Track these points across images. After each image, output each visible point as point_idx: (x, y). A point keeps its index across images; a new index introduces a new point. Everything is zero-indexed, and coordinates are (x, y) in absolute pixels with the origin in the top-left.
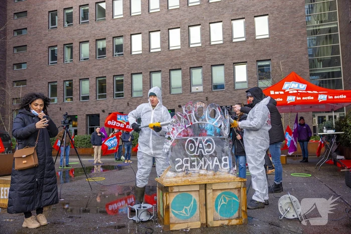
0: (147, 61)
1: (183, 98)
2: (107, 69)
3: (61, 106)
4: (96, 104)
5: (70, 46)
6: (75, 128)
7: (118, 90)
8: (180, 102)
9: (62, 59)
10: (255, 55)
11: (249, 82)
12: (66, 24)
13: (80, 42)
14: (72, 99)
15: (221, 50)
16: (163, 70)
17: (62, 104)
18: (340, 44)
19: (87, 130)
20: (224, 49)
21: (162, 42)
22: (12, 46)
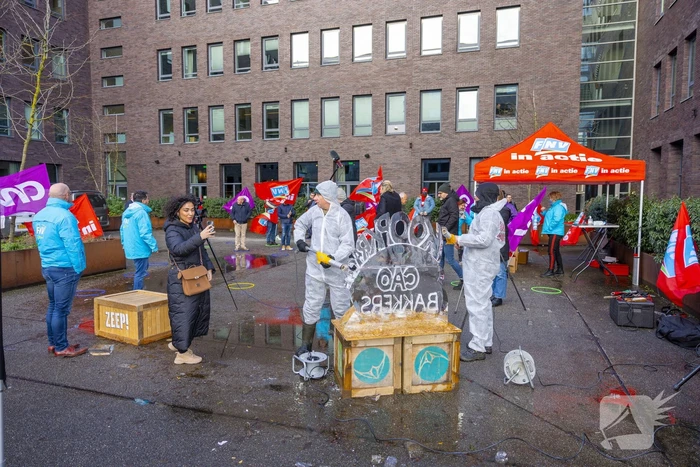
0: (317, 80)
1: (373, 142)
2: (252, 92)
3: (180, 149)
4: (236, 148)
5: (192, 50)
6: (204, 185)
7: (269, 126)
8: (367, 150)
9: (180, 73)
10: (492, 75)
11: (480, 120)
12: (184, 12)
13: (208, 44)
14: (197, 137)
15: (437, 66)
16: (342, 96)
17: (181, 146)
18: (635, 60)
19: (221, 189)
20: (443, 64)
21: (342, 48)
22: (98, 47)
